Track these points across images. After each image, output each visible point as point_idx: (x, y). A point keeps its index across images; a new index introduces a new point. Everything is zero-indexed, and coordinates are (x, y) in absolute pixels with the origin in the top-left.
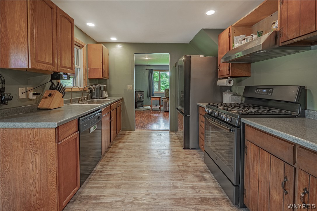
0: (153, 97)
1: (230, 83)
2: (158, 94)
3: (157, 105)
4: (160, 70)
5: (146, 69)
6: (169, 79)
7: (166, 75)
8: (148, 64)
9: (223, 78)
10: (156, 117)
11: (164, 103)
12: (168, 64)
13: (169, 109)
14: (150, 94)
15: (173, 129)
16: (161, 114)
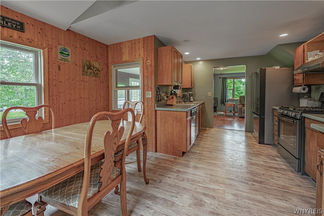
0: (227, 103)
1: (304, 89)
2: (232, 101)
3: (231, 111)
4: (234, 78)
5: (220, 78)
6: (244, 85)
7: (241, 82)
8: (223, 73)
9: (299, 86)
10: (231, 121)
11: (239, 109)
12: (245, 71)
13: (244, 115)
14: (224, 101)
15: (249, 130)
16: (236, 119)
